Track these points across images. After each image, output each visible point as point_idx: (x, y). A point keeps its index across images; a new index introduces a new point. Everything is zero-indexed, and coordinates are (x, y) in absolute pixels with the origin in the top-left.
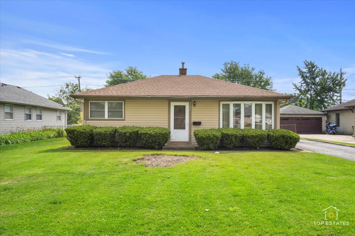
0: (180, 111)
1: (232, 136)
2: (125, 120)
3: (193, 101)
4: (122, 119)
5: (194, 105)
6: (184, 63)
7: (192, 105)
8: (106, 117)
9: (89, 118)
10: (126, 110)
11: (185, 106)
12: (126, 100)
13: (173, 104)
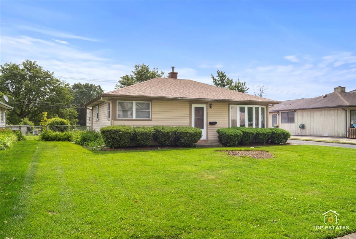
0: (199, 112)
1: (250, 134)
2: (151, 120)
3: (209, 103)
4: (148, 119)
5: (211, 107)
6: (174, 67)
7: (209, 107)
8: (134, 117)
9: (117, 118)
10: (153, 110)
11: (203, 108)
12: (153, 101)
13: (194, 106)
